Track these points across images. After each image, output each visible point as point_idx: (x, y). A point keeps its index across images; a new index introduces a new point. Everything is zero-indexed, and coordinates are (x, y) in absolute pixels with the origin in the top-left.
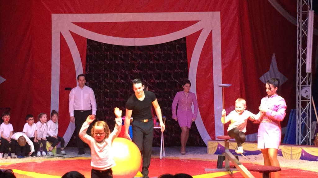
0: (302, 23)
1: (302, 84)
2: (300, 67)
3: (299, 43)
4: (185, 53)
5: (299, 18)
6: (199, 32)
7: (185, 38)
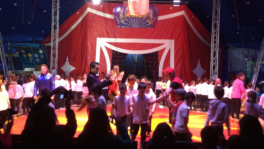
0: (214, 45)
1: (213, 74)
2: (212, 66)
3: (212, 54)
4: (158, 59)
5: (212, 43)
6: (164, 49)
7: (157, 52)
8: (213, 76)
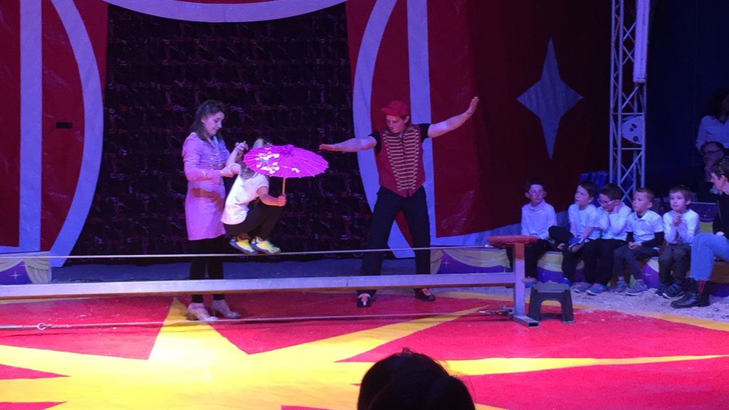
1: (623, 111)
2: (620, 69)
7: (344, 3)
8: (623, 122)
